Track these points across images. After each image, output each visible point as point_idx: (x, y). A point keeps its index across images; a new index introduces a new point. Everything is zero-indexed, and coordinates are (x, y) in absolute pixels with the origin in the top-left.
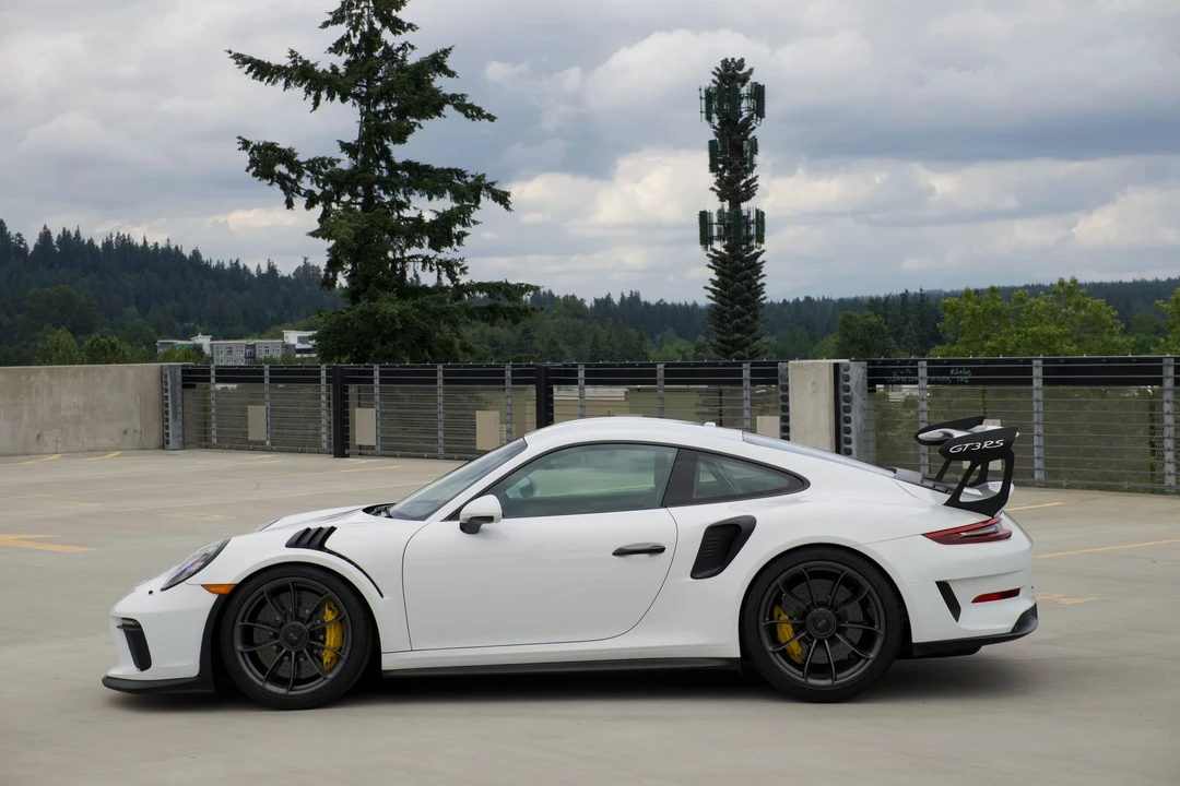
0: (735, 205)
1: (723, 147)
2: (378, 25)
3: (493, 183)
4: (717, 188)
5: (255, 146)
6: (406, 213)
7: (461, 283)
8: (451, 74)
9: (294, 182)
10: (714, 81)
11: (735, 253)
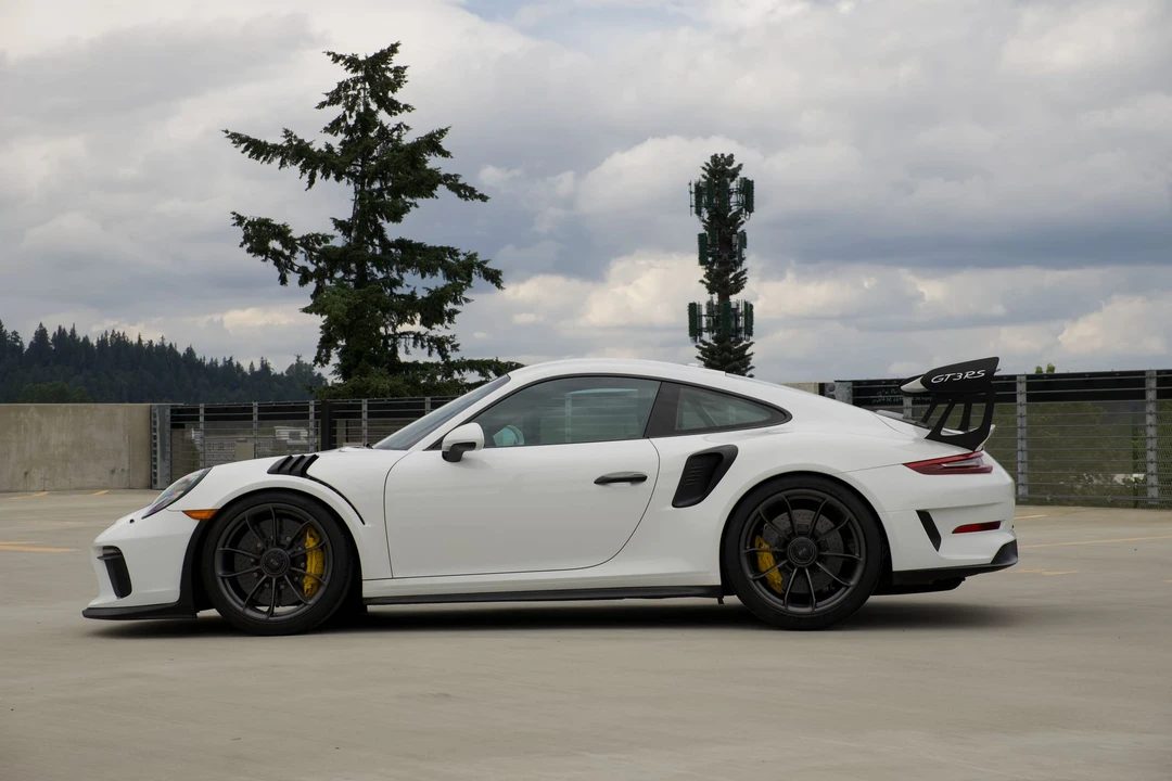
0: (724, 298)
1: (713, 240)
2: (374, 106)
3: (485, 262)
4: (706, 280)
5: (249, 222)
6: (399, 291)
7: (452, 360)
8: (446, 154)
9: (288, 258)
10: (704, 176)
11: (724, 345)
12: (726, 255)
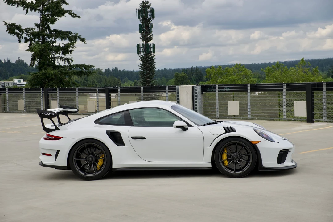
0: (147, 42)
1: (143, 26)
3: (80, 36)
4: (141, 37)
5: (9, 24)
6: (55, 44)
7: (71, 65)
8: (67, 4)
9: (21, 35)
10: (140, 7)
11: (147, 56)
12: (147, 30)
